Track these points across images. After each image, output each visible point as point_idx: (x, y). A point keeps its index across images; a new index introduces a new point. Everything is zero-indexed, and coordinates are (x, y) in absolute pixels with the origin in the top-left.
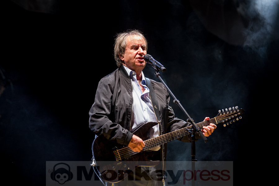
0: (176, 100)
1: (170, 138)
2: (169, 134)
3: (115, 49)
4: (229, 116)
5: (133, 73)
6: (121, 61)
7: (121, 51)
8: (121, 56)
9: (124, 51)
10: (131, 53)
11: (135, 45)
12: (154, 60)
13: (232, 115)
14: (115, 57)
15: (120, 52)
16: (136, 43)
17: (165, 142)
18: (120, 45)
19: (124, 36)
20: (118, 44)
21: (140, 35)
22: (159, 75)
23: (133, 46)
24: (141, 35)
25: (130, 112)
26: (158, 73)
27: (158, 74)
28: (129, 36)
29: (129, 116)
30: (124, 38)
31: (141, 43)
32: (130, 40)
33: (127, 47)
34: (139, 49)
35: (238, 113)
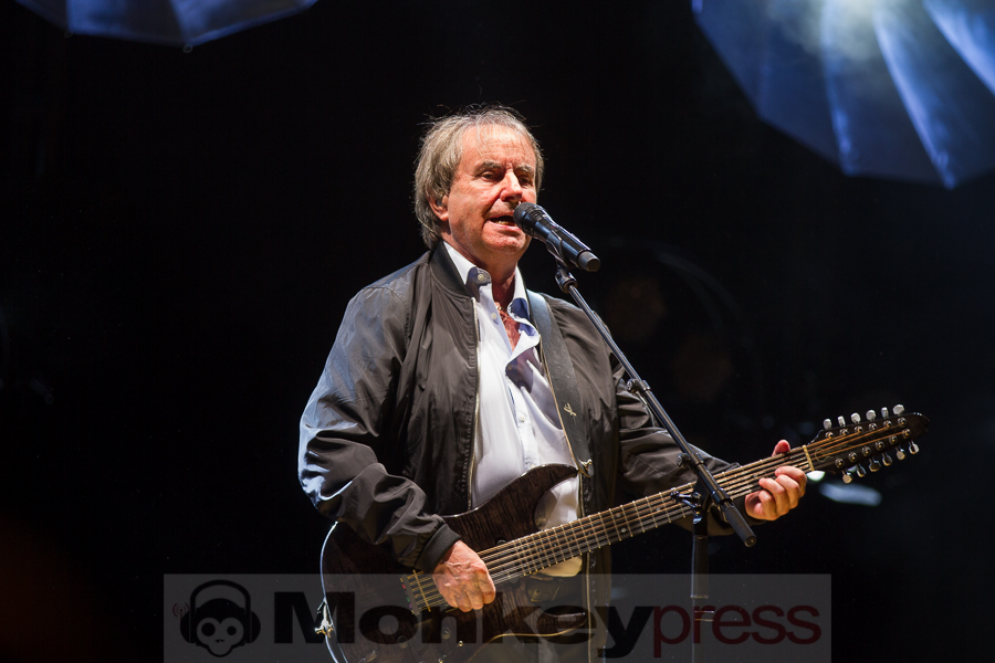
0: (637, 382)
1: (625, 527)
2: (620, 511)
3: (417, 176)
4: (864, 440)
5: (480, 277)
6: (436, 223)
7: (437, 181)
8: (438, 201)
9: (449, 185)
10: (473, 192)
11: (491, 164)
12: (554, 224)
13: (877, 436)
14: (418, 209)
15: (434, 186)
16: (495, 154)
17: (595, 543)
18: (436, 159)
19: (454, 127)
20: (429, 159)
21: (513, 127)
22: (571, 283)
23: (484, 164)
24: (520, 127)
25: (466, 427)
26: (568, 275)
27: (567, 279)
28: (471, 129)
29: (464, 440)
30: (451, 135)
31: (515, 155)
32: (473, 144)
33: (460, 167)
34: (505, 180)
35: (900, 429)
